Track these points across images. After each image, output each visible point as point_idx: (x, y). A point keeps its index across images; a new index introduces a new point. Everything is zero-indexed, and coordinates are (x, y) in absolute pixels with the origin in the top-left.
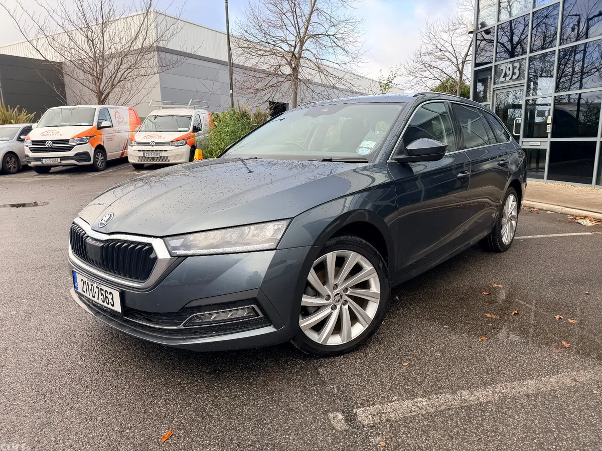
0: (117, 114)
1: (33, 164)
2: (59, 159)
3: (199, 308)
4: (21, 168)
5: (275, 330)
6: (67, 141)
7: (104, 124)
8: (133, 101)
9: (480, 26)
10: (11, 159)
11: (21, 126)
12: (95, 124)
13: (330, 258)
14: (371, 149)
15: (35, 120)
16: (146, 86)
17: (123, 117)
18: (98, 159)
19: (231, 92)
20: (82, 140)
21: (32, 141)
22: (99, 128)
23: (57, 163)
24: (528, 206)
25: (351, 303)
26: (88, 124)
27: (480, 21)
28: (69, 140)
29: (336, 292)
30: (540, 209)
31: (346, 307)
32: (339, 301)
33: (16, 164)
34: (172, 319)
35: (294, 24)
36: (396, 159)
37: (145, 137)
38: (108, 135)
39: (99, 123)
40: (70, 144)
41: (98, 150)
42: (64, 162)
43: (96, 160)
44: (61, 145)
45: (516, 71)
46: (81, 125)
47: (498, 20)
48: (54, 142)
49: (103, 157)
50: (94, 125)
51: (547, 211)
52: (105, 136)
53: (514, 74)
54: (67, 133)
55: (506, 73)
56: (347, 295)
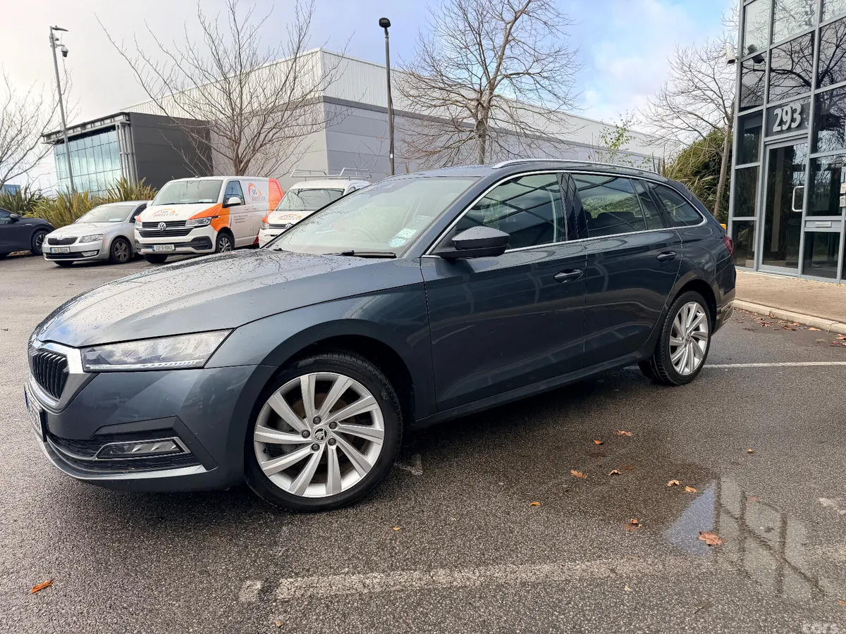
0: (252, 188)
1: (143, 251)
2: (173, 246)
3: (111, 437)
4: (133, 256)
5: (205, 471)
6: (183, 223)
7: (232, 200)
8: (280, 171)
9: (746, 51)
10: (121, 244)
11: (137, 204)
12: (220, 200)
13: (307, 382)
14: (406, 239)
15: (151, 197)
16: (297, 151)
17: (260, 192)
18: (221, 245)
19: (391, 156)
20: (202, 222)
21: (143, 223)
22: (226, 206)
23: (170, 250)
24: (786, 319)
25: (340, 443)
26: (211, 201)
27: (747, 45)
28: (185, 221)
29: (317, 427)
30: (801, 324)
31: (334, 447)
32: (322, 438)
33: (127, 251)
34: (87, 448)
35: (480, 60)
36: (437, 254)
37: (281, 218)
38: (238, 215)
39: (226, 199)
40: (188, 226)
41: (223, 234)
42: (179, 249)
43: (220, 246)
44: (176, 228)
45: (797, 116)
46: (202, 203)
47: (771, 43)
48: (169, 224)
49: (229, 243)
50: (219, 202)
51: (811, 327)
52: (233, 215)
53: (793, 120)
54: (184, 212)
55: (782, 120)
56: (334, 432)
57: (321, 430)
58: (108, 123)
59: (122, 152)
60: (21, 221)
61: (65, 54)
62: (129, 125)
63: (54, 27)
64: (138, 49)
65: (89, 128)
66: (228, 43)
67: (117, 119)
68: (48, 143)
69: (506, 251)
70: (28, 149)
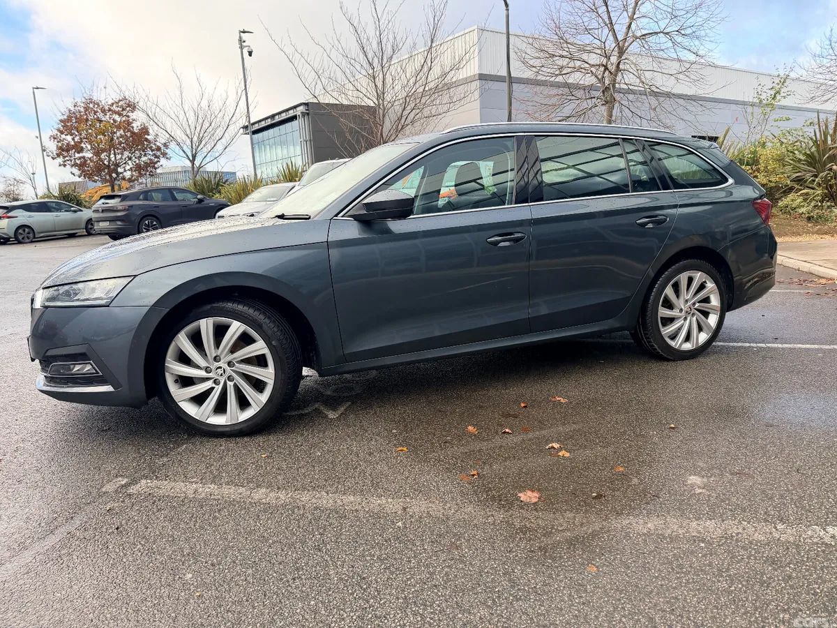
3: (55, 358)
5: (113, 390)
13: (206, 326)
25: (237, 380)
29: (217, 365)
31: (232, 384)
32: (222, 375)
36: (350, 217)
56: (232, 370)
57: (220, 368)
58: (291, 113)
59: (302, 140)
60: (206, 202)
61: (250, 54)
62: (308, 114)
63: (242, 30)
64: (291, 44)
65: (277, 119)
66: (371, 32)
67: (298, 109)
68: (246, 134)
69: (411, 217)
70: (217, 139)
